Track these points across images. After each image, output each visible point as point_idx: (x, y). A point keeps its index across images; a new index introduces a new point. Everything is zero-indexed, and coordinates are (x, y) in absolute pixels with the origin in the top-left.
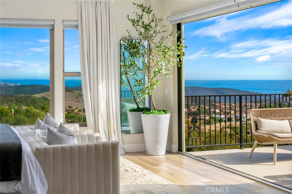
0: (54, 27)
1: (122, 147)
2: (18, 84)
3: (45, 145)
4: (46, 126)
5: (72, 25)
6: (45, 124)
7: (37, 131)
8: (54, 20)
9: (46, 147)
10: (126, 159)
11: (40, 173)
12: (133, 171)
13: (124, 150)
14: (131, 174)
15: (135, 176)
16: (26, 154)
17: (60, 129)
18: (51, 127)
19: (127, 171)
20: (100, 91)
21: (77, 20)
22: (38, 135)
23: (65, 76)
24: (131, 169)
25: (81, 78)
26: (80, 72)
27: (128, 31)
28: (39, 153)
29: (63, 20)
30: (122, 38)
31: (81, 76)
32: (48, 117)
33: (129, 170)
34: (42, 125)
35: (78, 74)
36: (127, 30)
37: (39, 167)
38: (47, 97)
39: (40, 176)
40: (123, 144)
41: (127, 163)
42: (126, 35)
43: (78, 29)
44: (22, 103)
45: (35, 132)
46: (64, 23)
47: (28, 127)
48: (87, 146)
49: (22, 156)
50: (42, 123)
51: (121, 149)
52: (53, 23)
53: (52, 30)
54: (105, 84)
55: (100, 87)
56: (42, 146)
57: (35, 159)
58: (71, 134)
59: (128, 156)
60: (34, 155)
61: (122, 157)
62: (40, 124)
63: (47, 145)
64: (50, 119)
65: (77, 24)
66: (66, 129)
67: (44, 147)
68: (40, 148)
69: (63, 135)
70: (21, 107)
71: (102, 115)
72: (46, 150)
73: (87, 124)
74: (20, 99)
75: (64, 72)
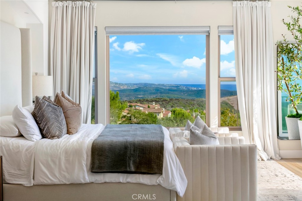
0: (209, 33)
1: (278, 153)
2: (200, 89)
3: (187, 145)
4: (195, 128)
5: (227, 31)
6: (194, 126)
7: (185, 132)
8: (210, 26)
9: (186, 146)
10: (279, 164)
11: (180, 170)
12: (284, 176)
13: (279, 156)
14: (280, 178)
15: (284, 181)
16: (167, 152)
17: (204, 131)
18: (200, 129)
19: (277, 176)
20: (255, 95)
21: (232, 25)
22: (186, 136)
23: (221, 81)
24: (282, 174)
25: (236, 83)
26: (235, 77)
27: (284, 35)
28: (180, 152)
29: (218, 26)
30: (277, 43)
31: (235, 81)
32: (198, 120)
33: (279, 175)
34: (191, 127)
35: (234, 79)
36: (282, 35)
37: (179, 164)
38: (227, 101)
39: (180, 173)
40: (279, 150)
41: (280, 168)
42: (281, 39)
43: (233, 34)
44: (203, 107)
45: (183, 133)
46: (219, 29)
47: (180, 128)
48: (225, 148)
49: (164, 154)
50: (191, 126)
51: (276, 154)
52: (209, 30)
53: (208, 36)
54: (261, 89)
55: (255, 92)
56: (183, 145)
57: (175, 157)
58: (213, 136)
59: (283, 162)
60: (175, 153)
61: (276, 162)
62: (190, 126)
63: (189, 144)
64: (199, 121)
65: (232, 30)
66: (209, 131)
67: (184, 146)
68: (180, 147)
69: (205, 136)
70: (203, 111)
71: (257, 119)
72: (185, 150)
73: (241, 128)
74: (201, 103)
75: (219, 77)
